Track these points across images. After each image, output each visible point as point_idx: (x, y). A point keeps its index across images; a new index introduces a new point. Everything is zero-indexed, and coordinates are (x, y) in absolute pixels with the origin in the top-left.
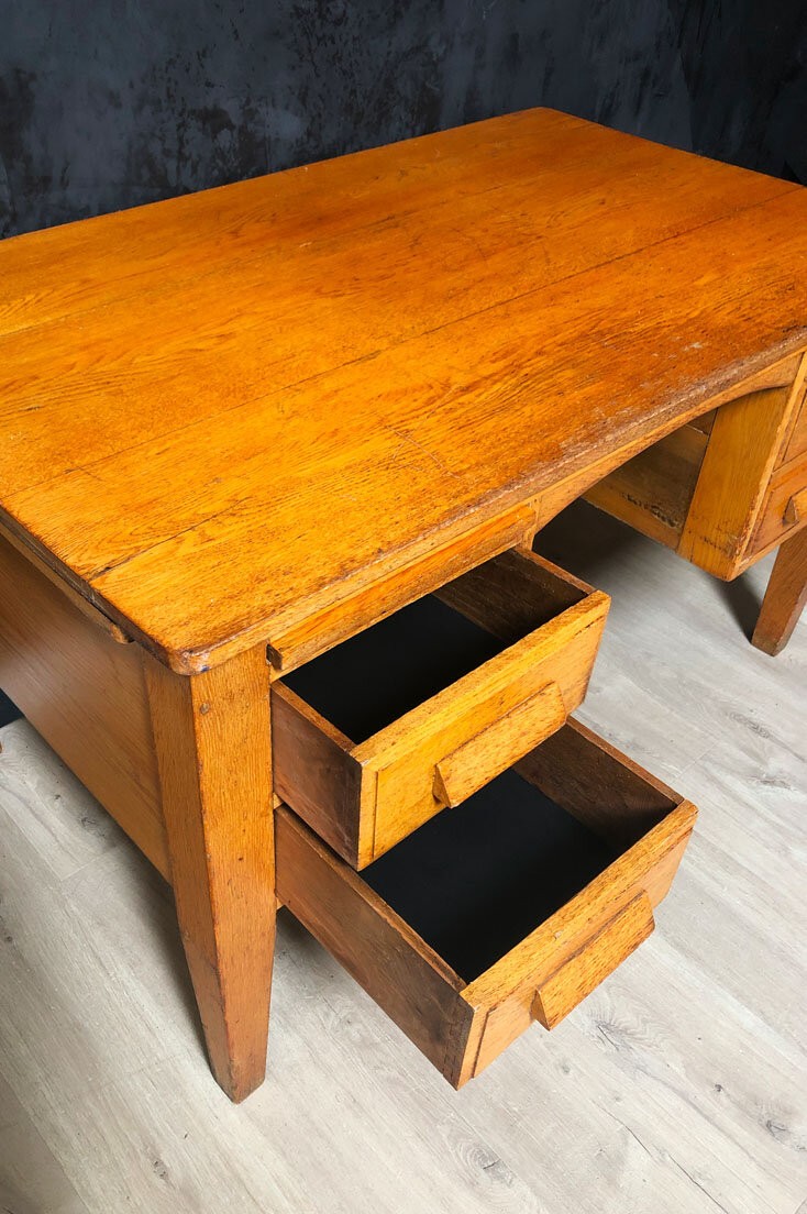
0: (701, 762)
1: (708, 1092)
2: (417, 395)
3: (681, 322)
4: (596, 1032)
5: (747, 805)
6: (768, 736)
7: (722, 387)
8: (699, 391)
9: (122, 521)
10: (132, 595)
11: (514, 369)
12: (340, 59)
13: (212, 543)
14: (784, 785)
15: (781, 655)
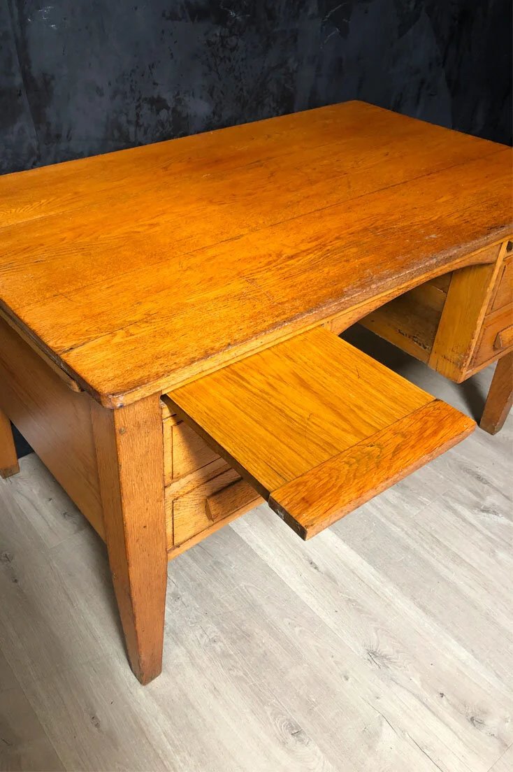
0: (443, 497)
1: (435, 697)
2: (262, 260)
3: (425, 223)
4: (367, 656)
5: (471, 524)
6: (486, 483)
7: (446, 260)
8: (431, 262)
9: (82, 323)
10: (85, 363)
11: (321, 247)
12: (234, 70)
13: (133, 337)
14: (495, 513)
15: (497, 435)
